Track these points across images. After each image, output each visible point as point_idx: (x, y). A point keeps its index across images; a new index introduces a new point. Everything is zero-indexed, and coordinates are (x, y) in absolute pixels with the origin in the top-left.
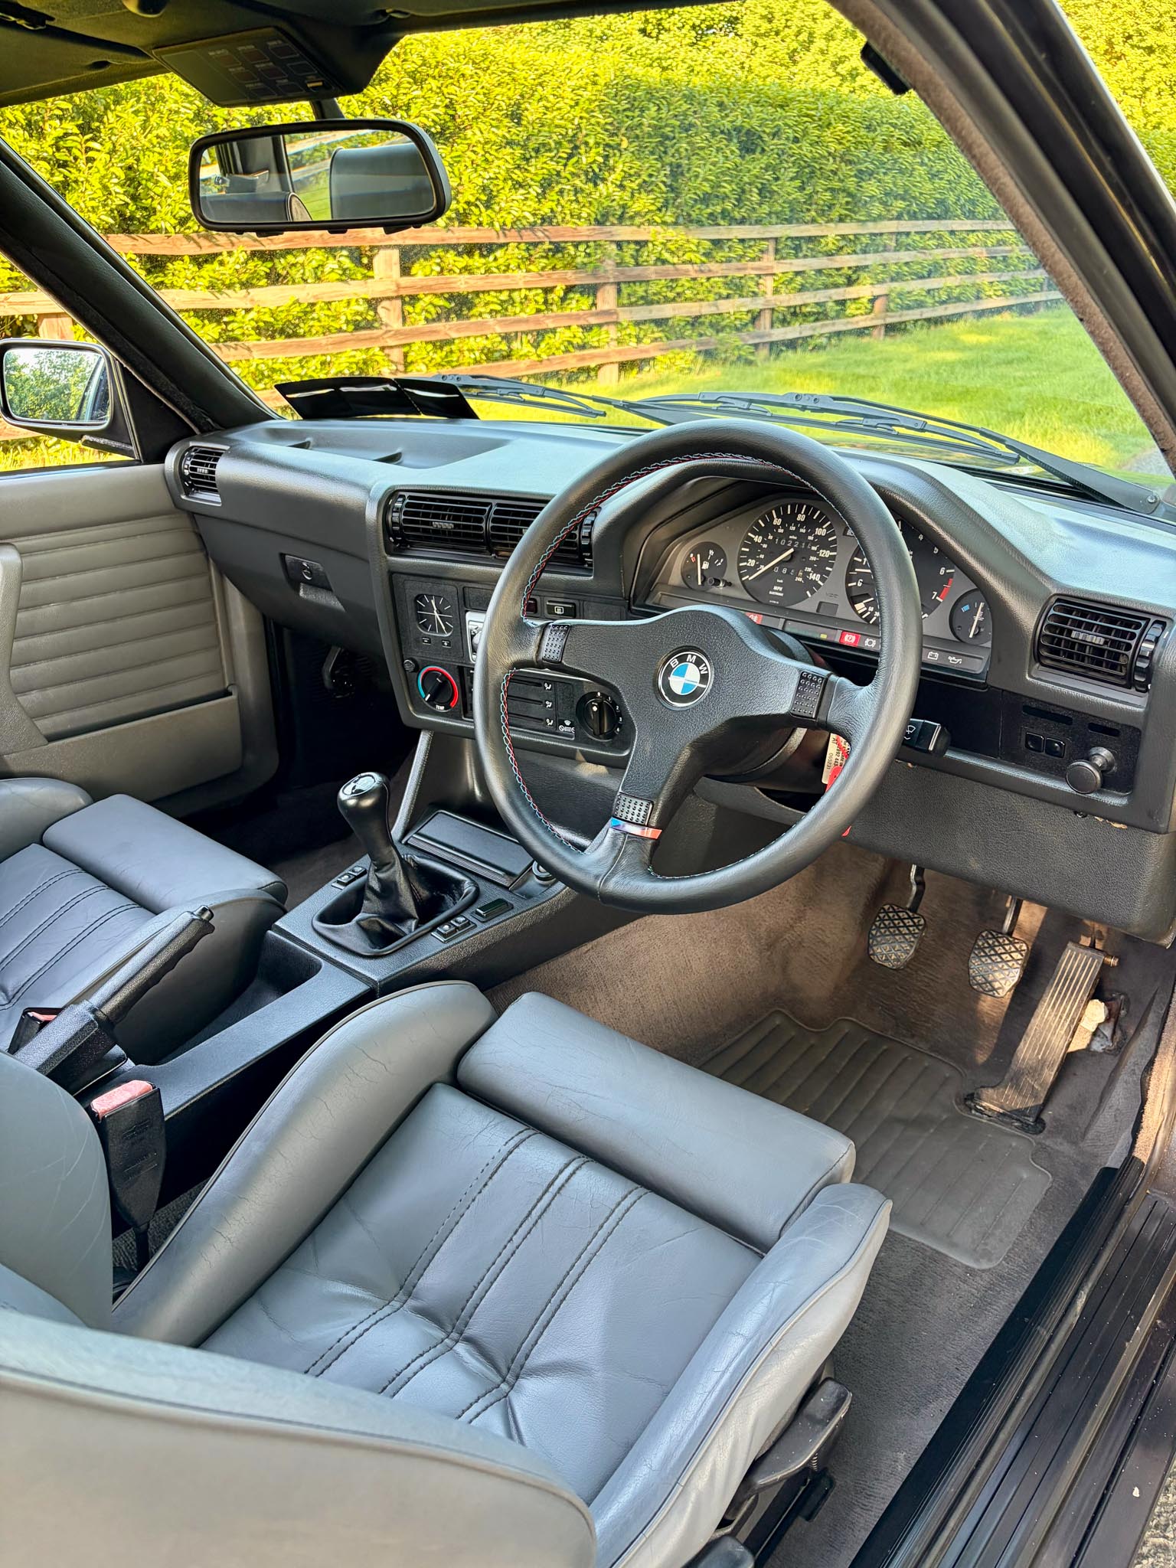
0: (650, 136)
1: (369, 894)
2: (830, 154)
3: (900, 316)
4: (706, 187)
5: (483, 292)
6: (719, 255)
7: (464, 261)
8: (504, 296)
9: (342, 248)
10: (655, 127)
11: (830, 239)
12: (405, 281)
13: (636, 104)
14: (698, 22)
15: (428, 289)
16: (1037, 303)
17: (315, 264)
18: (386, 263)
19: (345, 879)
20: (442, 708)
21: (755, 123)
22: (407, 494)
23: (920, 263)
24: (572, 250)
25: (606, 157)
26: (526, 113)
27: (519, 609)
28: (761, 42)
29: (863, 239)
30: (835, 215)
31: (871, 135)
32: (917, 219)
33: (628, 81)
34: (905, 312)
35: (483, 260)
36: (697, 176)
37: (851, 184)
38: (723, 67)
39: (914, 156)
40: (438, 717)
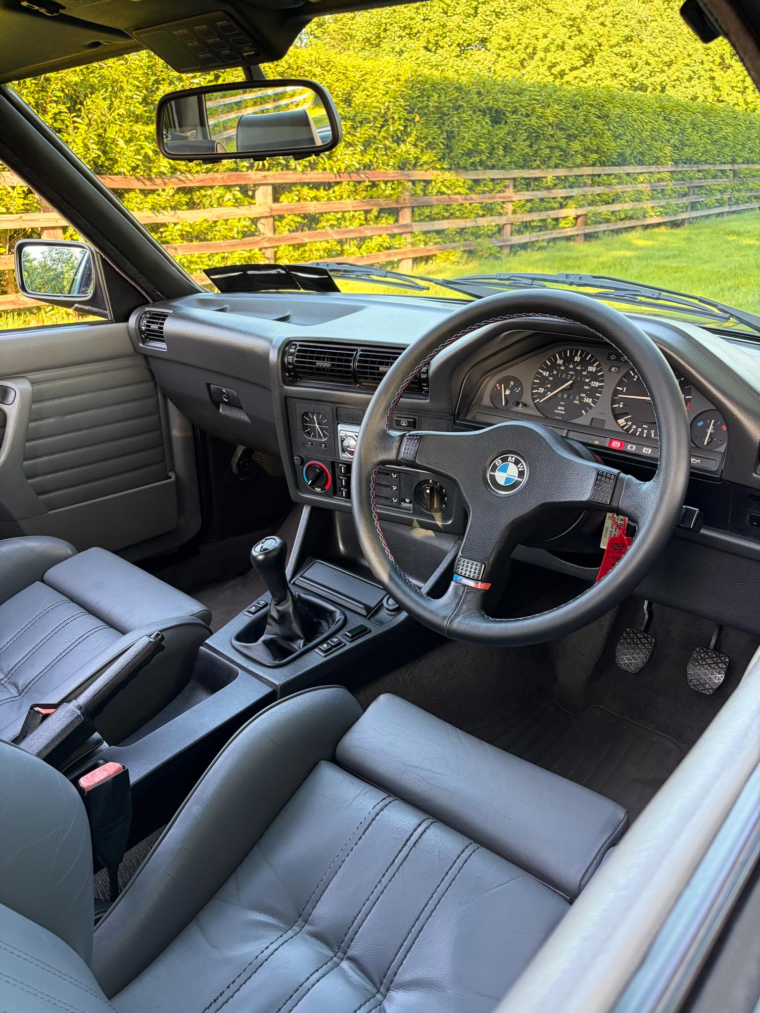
0: (433, 113)
1: (270, 621)
2: (550, 124)
3: (595, 228)
4: (470, 146)
5: (326, 213)
6: (478, 189)
7: (313, 193)
8: (339, 215)
9: (236, 185)
10: (436, 107)
11: (549, 179)
12: (276, 206)
13: (425, 93)
14: (461, 42)
15: (291, 211)
16: (684, 220)
17: (218, 195)
18: (263, 195)
19: (253, 609)
20: (319, 489)
21: (501, 104)
22: (298, 343)
23: (607, 194)
24: (383, 186)
25: (406, 127)
26: (354, 99)
27: (384, 424)
28: (502, 54)
29: (570, 179)
30: (552, 163)
31: (576, 111)
32: (605, 166)
33: (420, 78)
34: (598, 226)
35: (326, 193)
36: (464, 139)
37: (563, 143)
38: (477, 71)
39: (604, 125)
40: (318, 496)
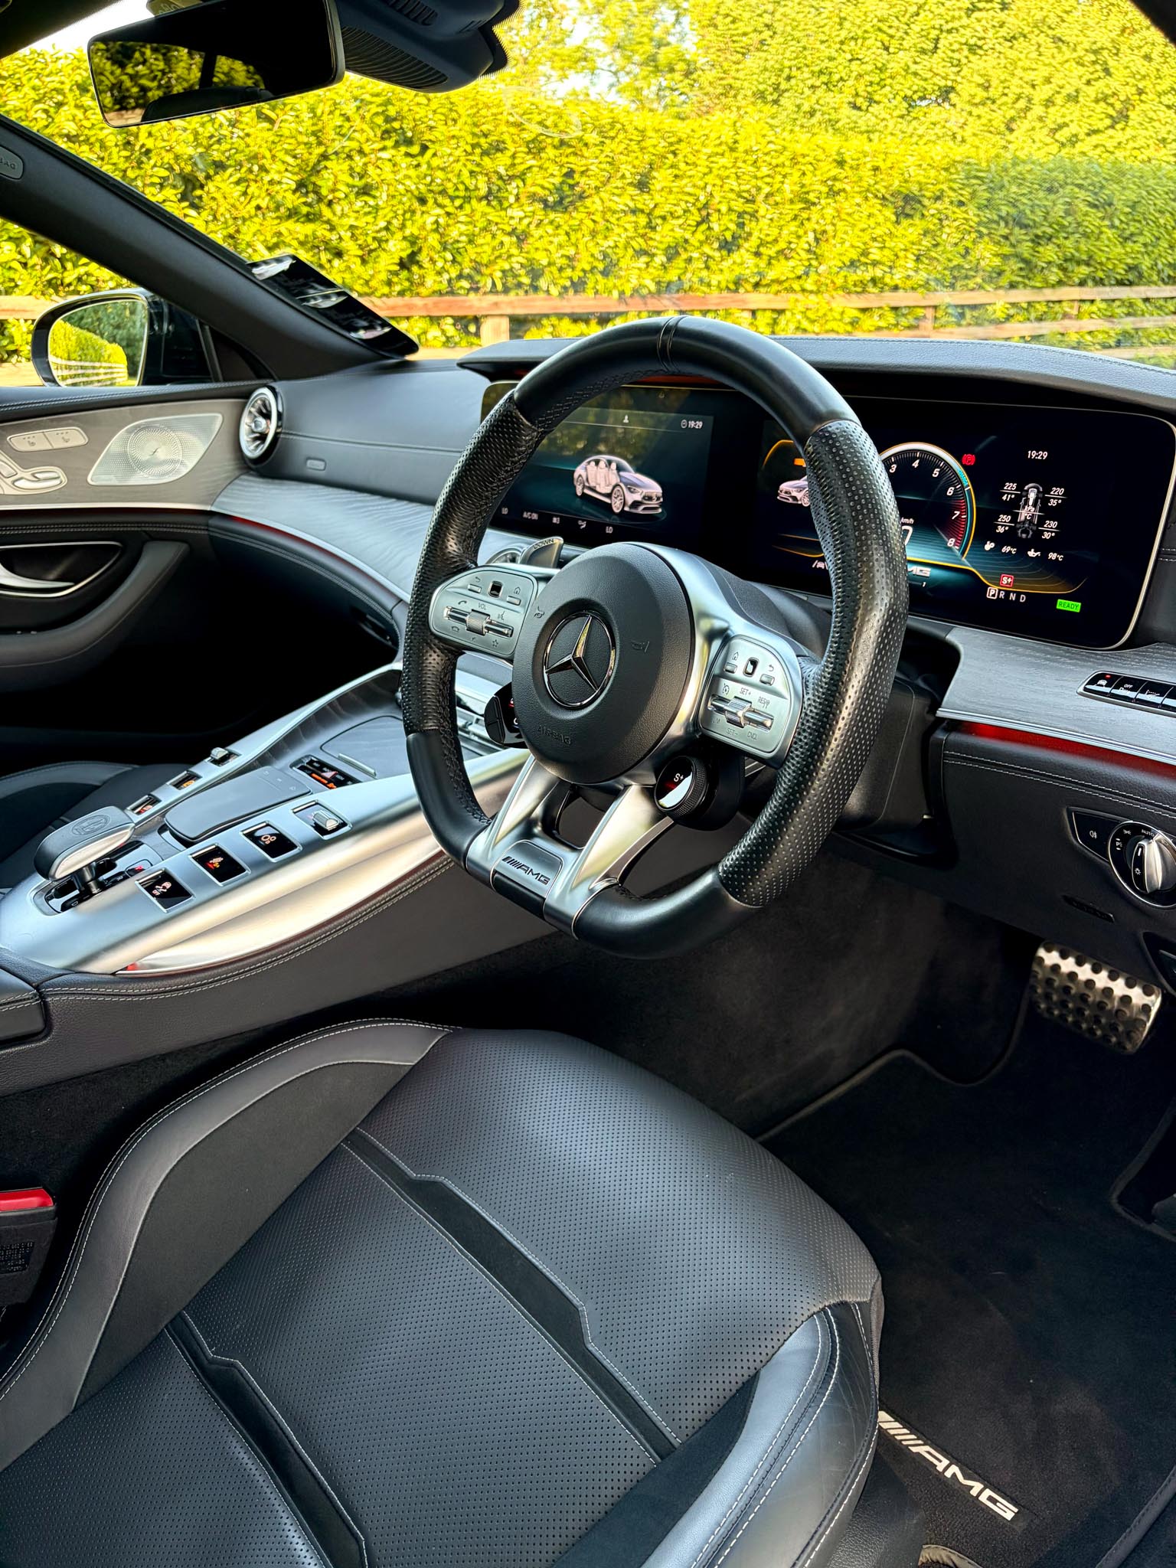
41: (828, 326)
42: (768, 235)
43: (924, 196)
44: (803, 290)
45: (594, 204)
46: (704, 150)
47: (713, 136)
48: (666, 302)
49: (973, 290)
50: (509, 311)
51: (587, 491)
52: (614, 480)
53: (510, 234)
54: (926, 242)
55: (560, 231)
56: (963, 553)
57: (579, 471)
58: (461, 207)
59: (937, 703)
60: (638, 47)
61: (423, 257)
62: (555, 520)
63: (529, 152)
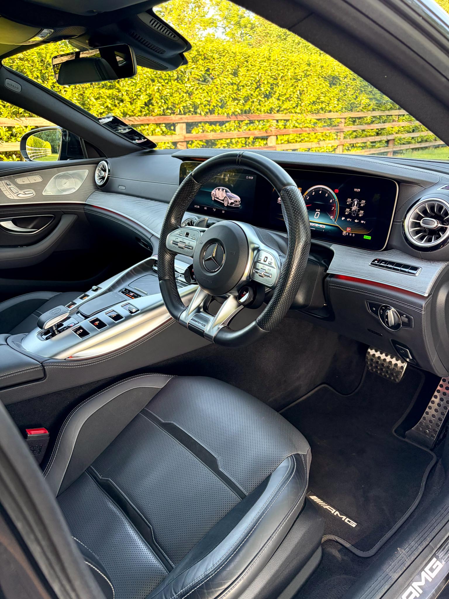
0: (291, 79)
4: (314, 99)
5: (220, 139)
6: (320, 124)
7: (211, 128)
8: (228, 141)
9: (163, 123)
10: (293, 76)
11: (368, 118)
12: (188, 135)
13: (286, 67)
15: (197, 138)
17: (152, 129)
18: (181, 129)
23: (409, 127)
24: (257, 123)
26: (239, 72)
29: (383, 117)
30: (371, 108)
34: (402, 146)
35: (220, 127)
36: (310, 95)
41: (306, 125)
42: (282, 92)
43: (340, 77)
44: (296, 113)
45: (217, 81)
46: (258, 60)
47: (261, 54)
48: (244, 117)
49: (359, 112)
50: (186, 121)
51: (215, 199)
52: (225, 195)
53: (186, 93)
54: (341, 94)
55: (205, 92)
56: (335, 221)
57: (213, 192)
58: (167, 83)
59: (327, 269)
60: (233, 18)
61: (153, 101)
62: (205, 208)
63: (193, 62)
